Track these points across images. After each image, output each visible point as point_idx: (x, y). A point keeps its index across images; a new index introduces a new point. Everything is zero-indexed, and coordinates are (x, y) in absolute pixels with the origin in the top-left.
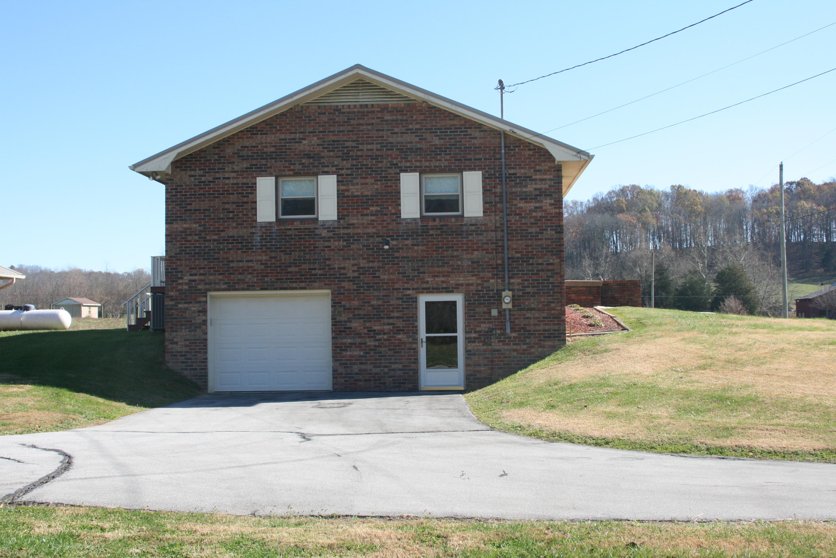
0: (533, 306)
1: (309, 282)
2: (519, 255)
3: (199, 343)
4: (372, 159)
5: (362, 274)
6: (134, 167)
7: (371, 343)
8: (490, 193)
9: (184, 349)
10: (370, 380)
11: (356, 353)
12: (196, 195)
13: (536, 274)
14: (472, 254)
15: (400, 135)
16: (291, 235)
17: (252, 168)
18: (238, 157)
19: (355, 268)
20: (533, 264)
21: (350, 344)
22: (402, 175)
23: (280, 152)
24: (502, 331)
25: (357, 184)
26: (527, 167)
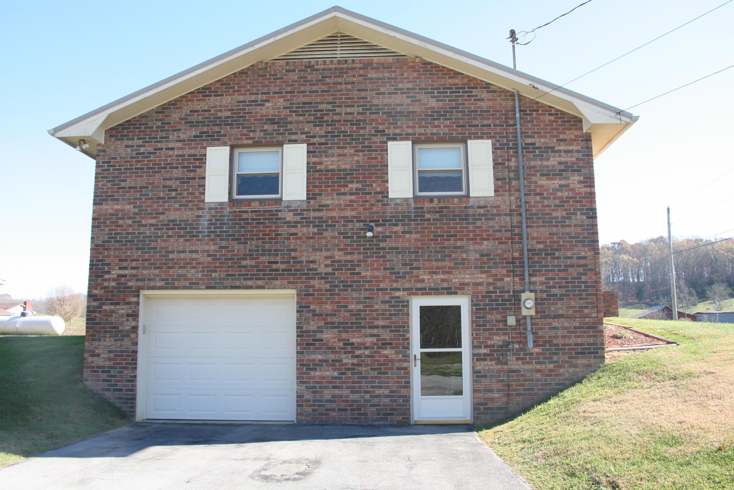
0: (561, 312)
1: (268, 279)
2: (541, 246)
3: (127, 356)
4: (351, 125)
5: (337, 270)
6: (54, 132)
7: (348, 360)
8: (502, 167)
9: (107, 363)
10: (346, 410)
11: (328, 374)
12: (132, 169)
13: (563, 270)
14: (481, 244)
15: (387, 96)
16: (248, 219)
17: (202, 136)
18: (185, 123)
19: (329, 262)
20: (559, 258)
21: (319, 360)
22: (390, 144)
23: (237, 117)
24: (522, 346)
25: (333, 155)
26: (548, 135)
